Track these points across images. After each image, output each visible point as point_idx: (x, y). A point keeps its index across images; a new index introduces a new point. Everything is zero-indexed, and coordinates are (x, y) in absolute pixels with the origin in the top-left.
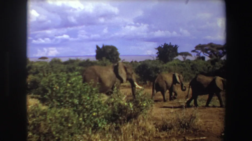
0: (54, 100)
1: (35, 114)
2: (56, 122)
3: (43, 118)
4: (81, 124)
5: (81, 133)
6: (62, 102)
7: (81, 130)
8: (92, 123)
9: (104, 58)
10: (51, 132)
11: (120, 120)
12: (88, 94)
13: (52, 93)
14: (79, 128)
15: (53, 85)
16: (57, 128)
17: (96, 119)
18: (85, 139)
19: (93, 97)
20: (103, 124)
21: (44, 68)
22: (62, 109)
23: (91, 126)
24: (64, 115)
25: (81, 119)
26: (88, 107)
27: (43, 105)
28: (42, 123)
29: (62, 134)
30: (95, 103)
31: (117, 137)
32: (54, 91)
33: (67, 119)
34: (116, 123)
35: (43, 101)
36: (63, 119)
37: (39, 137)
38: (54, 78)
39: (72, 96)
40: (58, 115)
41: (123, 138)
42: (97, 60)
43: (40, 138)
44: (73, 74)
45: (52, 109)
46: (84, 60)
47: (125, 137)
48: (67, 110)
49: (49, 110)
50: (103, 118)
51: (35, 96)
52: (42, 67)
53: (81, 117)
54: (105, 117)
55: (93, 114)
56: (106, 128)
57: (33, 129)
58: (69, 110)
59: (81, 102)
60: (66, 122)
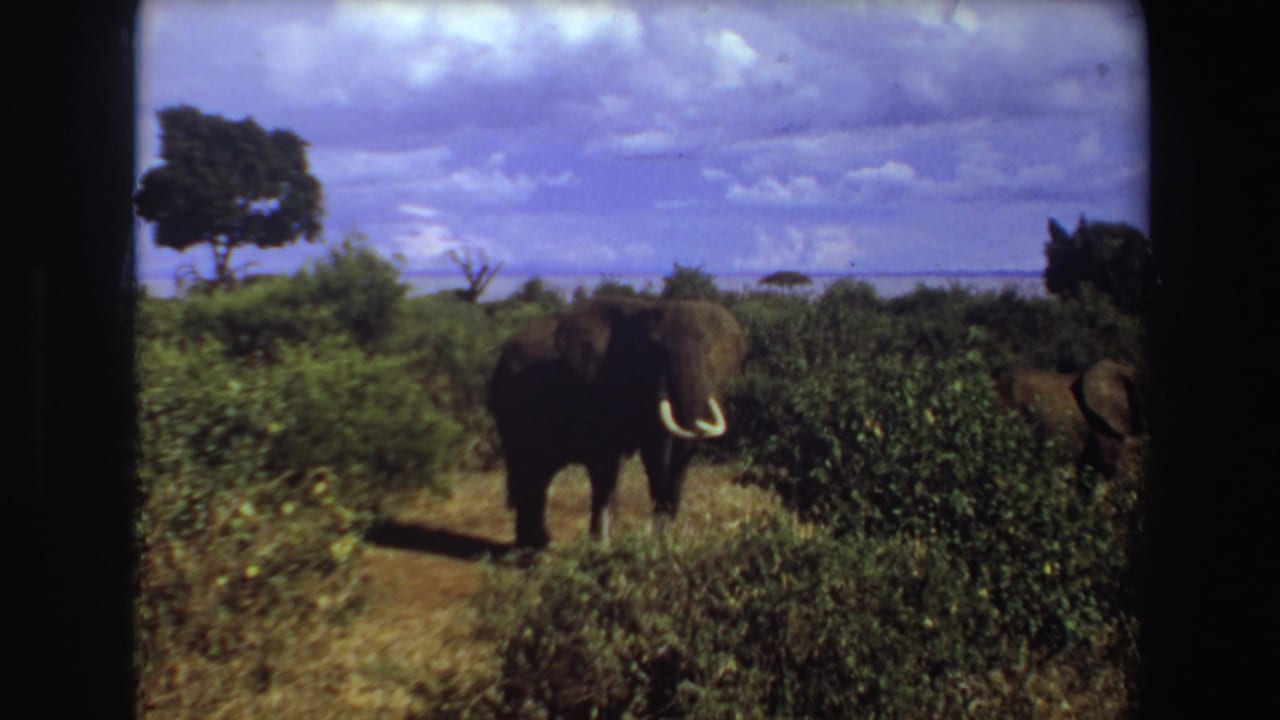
0: (855, 494)
1: (761, 561)
2: (862, 608)
3: (799, 586)
4: (982, 619)
5: (980, 661)
6: (898, 503)
7: (980, 649)
8: (1032, 612)
9: (1086, 290)
10: (837, 659)
12: (1022, 469)
13: (846, 459)
14: (970, 641)
15: (852, 415)
16: (867, 631)
17: (1053, 597)
18: (996, 693)
19: (1048, 483)
20: (1085, 617)
21: (794, 328)
22: (895, 542)
23: (1026, 629)
24: (906, 568)
25: (983, 593)
26: (1021, 533)
27: (803, 520)
28: (794, 609)
29: (890, 666)
30: (1056, 511)
32: (856, 447)
33: (916, 594)
35: (801, 497)
36: (899, 594)
37: (772, 678)
38: (859, 383)
39: (943, 479)
40: (872, 571)
42: (1053, 298)
43: (777, 684)
44: (953, 363)
45: (850, 538)
46: (992, 293)
48: (919, 548)
49: (835, 544)
50: (1086, 592)
51: (758, 471)
52: (782, 325)
53: (983, 585)
54: (1097, 587)
55: (1041, 568)
56: (1093, 639)
57: (748, 639)
58: (930, 545)
59: (987, 505)
60: (911, 609)
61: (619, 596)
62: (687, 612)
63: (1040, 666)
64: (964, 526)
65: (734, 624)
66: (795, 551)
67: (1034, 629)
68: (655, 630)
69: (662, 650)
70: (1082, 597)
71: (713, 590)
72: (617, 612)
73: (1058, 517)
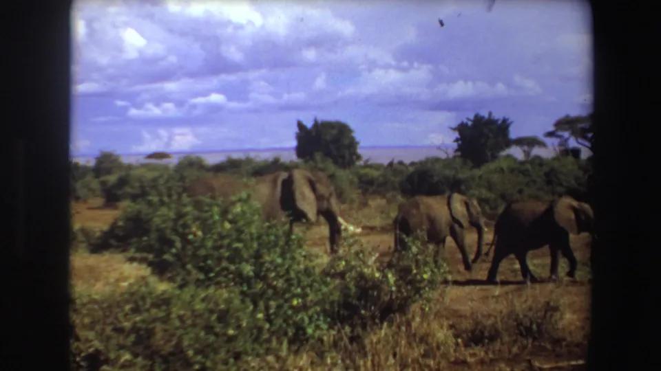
0: (189, 266)
1: (141, 303)
2: (194, 325)
3: (161, 314)
4: (260, 329)
5: (262, 351)
6: (212, 270)
7: (261, 344)
8: (288, 325)
9: (318, 156)
10: (182, 352)
11: (362, 317)
12: (278, 250)
13: (183, 248)
14: (256, 340)
15: (185, 226)
16: (197, 339)
17: (300, 316)
18: (271, 368)
19: (293, 258)
20: (318, 327)
21: (161, 181)
22: (211, 290)
23: (286, 334)
24: (217, 304)
25: (260, 316)
26: (280, 283)
27: (162, 281)
28: (159, 327)
29: (212, 355)
30: (298, 272)
31: (353, 361)
32: (188, 242)
33: (223, 317)
34: (353, 327)
35: (160, 269)
36: (214, 317)
37: (150, 363)
38: (189, 209)
39: (235, 257)
40: (199, 306)
41: (369, 363)
42: (300, 161)
43: (152, 366)
45: (186, 289)
46: (266, 161)
47: (376, 362)
48: (225, 294)
49: (177, 292)
50: (318, 314)
51: (138, 255)
52: (155, 180)
53: (260, 312)
54: (324, 311)
55: (292, 302)
56: (325, 338)
57: (135, 344)
58: (230, 292)
59: (261, 271)
60: (221, 325)
62: (103, 330)
63: (297, 352)
64: (246, 280)
65: (128, 336)
66: (158, 297)
67: (290, 334)
68: (88, 340)
69: (91, 350)
70: (316, 316)
71: (116, 318)
73: (300, 275)
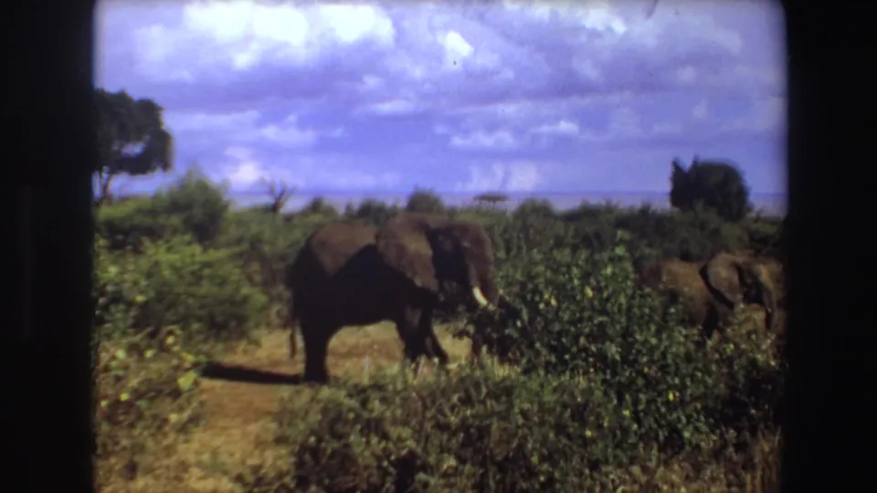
0: (538, 345)
1: (473, 391)
2: (542, 423)
3: (499, 408)
4: (625, 431)
5: (625, 460)
6: (567, 350)
7: (624, 451)
8: (660, 426)
9: (699, 205)
10: (526, 458)
11: (751, 417)
12: (653, 328)
13: (531, 320)
14: (618, 446)
15: (536, 291)
16: (545, 437)
17: (675, 416)
18: (635, 481)
19: (670, 337)
20: (697, 429)
22: (566, 377)
23: (656, 438)
24: (573, 396)
25: (627, 413)
26: (653, 371)
27: (502, 362)
28: (495, 425)
29: (562, 463)
30: (676, 356)
31: (737, 476)
32: (538, 312)
33: (580, 413)
34: (738, 430)
36: (568, 413)
37: (481, 471)
38: (541, 268)
39: (600, 335)
40: (549, 398)
41: (758, 481)
42: (676, 210)
43: (484, 476)
44: (605, 255)
45: (534, 375)
46: (632, 208)
47: (766, 481)
48: (582, 381)
49: (522, 378)
50: (698, 412)
51: (471, 329)
53: (627, 408)
54: (705, 408)
55: (667, 396)
56: (703, 444)
57: (463, 445)
58: (590, 380)
59: (629, 353)
60: (576, 424)
61: (374, 414)
62: (421, 425)
63: (667, 463)
64: (612, 366)
65: (454, 434)
66: (496, 384)
67: (661, 438)
68: (400, 439)
69: (404, 452)
70: (695, 415)
71: (440, 411)
72: (373, 425)
73: (678, 361)
